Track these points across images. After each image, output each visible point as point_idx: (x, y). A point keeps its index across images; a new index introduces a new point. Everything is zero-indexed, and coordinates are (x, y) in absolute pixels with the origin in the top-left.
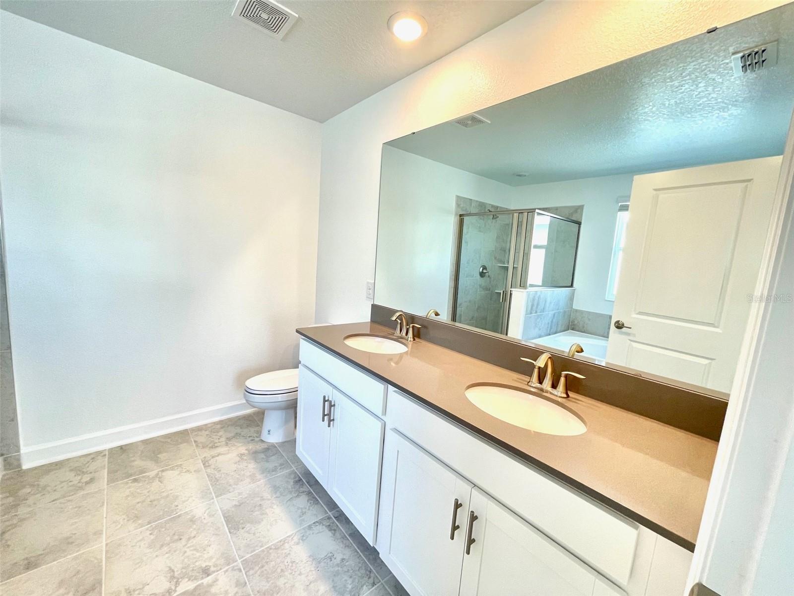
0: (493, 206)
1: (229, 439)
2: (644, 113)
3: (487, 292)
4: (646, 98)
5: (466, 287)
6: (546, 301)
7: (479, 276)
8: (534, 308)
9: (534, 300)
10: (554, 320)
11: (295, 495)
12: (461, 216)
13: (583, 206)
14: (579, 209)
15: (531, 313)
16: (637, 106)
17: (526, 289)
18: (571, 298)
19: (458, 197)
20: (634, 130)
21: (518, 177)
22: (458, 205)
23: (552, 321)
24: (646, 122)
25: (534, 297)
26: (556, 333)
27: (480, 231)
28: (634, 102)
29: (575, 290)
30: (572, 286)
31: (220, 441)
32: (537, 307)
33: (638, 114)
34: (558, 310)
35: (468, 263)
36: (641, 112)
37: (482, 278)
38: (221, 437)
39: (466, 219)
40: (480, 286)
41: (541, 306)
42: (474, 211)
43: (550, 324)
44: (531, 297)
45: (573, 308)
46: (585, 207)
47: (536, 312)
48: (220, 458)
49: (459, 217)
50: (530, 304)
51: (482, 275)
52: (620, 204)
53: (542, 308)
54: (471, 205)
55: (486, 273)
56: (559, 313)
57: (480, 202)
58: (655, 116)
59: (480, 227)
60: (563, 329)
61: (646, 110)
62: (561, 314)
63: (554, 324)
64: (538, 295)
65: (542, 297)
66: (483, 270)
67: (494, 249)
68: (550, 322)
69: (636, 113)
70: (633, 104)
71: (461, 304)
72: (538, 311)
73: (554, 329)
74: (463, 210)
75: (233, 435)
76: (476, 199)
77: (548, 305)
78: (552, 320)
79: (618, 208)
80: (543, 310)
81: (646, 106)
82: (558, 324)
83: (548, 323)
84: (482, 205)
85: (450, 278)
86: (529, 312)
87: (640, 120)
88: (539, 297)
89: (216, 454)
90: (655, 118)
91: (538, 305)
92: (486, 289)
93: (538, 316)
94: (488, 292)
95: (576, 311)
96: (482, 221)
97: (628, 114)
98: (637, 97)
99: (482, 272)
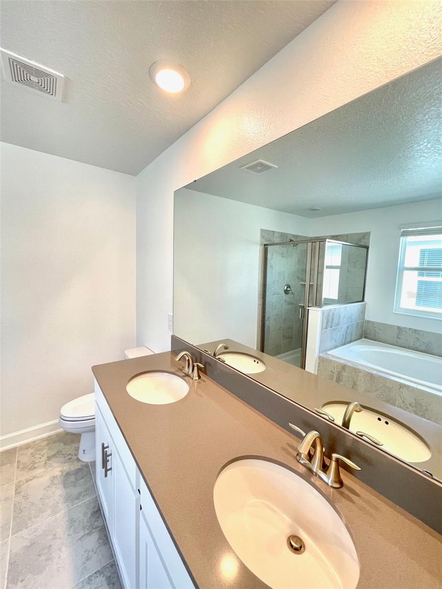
0: (293, 236)
1: (49, 458)
2: (420, 150)
3: (291, 306)
4: (420, 135)
5: (273, 303)
6: (340, 317)
7: (284, 293)
8: (329, 323)
9: (328, 316)
10: (348, 332)
11: (87, 532)
12: (265, 245)
13: (370, 233)
14: (366, 235)
15: (326, 328)
16: (412, 143)
17: (321, 308)
18: (363, 311)
19: (262, 231)
20: (410, 166)
21: (313, 211)
22: (262, 237)
23: (346, 333)
24: (422, 158)
25: (329, 314)
26: (351, 342)
27: (283, 257)
28: (409, 140)
29: (366, 304)
30: (363, 300)
31: (41, 460)
32: (332, 323)
33: (414, 151)
34: (351, 322)
35: (273, 283)
36: (417, 149)
37: (287, 295)
38: (43, 456)
39: (270, 248)
40: (285, 301)
41: (336, 321)
42: (277, 241)
43: (344, 336)
44: (326, 314)
45: (365, 319)
46: (371, 233)
47: (331, 327)
48: (33, 483)
49: (263, 246)
50: (325, 321)
51: (286, 292)
52: (402, 230)
53: (337, 322)
54: (274, 236)
55: (289, 290)
56: (352, 325)
57: (281, 233)
58: (430, 152)
59: (283, 254)
60: (356, 338)
61: (422, 147)
62: (354, 326)
63: (348, 335)
64: (332, 312)
65: (335, 313)
66: (287, 288)
67: (296, 271)
68: (344, 334)
69: (412, 150)
70: (409, 141)
71: (269, 318)
72: (333, 326)
73: (348, 339)
74: (267, 241)
75: (54, 453)
76: (278, 231)
77: (342, 318)
78: (347, 331)
79: (400, 234)
80: (338, 324)
81: (421, 143)
82: (352, 334)
83: (343, 335)
84: (283, 235)
85: (259, 297)
86: (324, 327)
87: (416, 156)
88: (333, 314)
89: (32, 478)
90: (430, 154)
91: (332, 320)
92: (291, 304)
93: (334, 330)
94: (293, 306)
95: (368, 321)
96: (285, 248)
97: (404, 152)
98: (411, 135)
99: (287, 290)
